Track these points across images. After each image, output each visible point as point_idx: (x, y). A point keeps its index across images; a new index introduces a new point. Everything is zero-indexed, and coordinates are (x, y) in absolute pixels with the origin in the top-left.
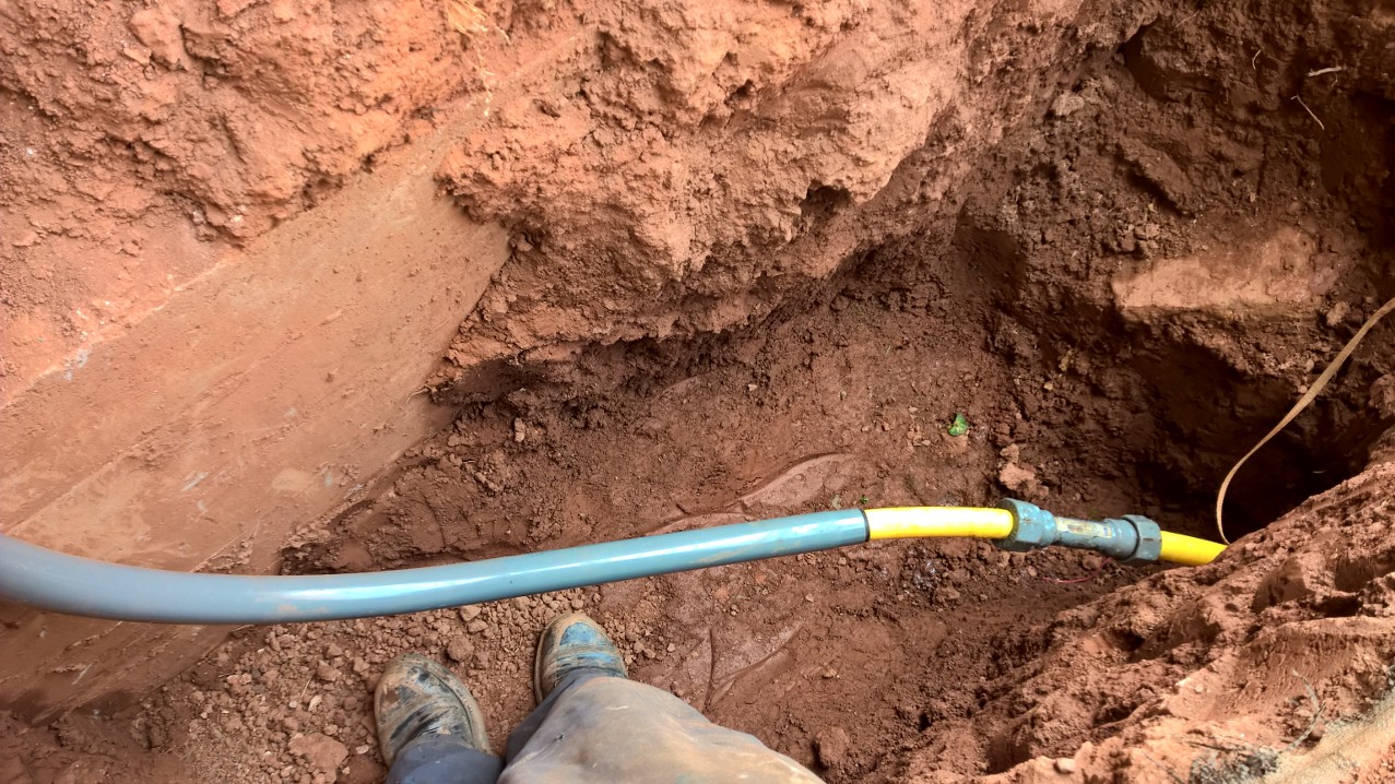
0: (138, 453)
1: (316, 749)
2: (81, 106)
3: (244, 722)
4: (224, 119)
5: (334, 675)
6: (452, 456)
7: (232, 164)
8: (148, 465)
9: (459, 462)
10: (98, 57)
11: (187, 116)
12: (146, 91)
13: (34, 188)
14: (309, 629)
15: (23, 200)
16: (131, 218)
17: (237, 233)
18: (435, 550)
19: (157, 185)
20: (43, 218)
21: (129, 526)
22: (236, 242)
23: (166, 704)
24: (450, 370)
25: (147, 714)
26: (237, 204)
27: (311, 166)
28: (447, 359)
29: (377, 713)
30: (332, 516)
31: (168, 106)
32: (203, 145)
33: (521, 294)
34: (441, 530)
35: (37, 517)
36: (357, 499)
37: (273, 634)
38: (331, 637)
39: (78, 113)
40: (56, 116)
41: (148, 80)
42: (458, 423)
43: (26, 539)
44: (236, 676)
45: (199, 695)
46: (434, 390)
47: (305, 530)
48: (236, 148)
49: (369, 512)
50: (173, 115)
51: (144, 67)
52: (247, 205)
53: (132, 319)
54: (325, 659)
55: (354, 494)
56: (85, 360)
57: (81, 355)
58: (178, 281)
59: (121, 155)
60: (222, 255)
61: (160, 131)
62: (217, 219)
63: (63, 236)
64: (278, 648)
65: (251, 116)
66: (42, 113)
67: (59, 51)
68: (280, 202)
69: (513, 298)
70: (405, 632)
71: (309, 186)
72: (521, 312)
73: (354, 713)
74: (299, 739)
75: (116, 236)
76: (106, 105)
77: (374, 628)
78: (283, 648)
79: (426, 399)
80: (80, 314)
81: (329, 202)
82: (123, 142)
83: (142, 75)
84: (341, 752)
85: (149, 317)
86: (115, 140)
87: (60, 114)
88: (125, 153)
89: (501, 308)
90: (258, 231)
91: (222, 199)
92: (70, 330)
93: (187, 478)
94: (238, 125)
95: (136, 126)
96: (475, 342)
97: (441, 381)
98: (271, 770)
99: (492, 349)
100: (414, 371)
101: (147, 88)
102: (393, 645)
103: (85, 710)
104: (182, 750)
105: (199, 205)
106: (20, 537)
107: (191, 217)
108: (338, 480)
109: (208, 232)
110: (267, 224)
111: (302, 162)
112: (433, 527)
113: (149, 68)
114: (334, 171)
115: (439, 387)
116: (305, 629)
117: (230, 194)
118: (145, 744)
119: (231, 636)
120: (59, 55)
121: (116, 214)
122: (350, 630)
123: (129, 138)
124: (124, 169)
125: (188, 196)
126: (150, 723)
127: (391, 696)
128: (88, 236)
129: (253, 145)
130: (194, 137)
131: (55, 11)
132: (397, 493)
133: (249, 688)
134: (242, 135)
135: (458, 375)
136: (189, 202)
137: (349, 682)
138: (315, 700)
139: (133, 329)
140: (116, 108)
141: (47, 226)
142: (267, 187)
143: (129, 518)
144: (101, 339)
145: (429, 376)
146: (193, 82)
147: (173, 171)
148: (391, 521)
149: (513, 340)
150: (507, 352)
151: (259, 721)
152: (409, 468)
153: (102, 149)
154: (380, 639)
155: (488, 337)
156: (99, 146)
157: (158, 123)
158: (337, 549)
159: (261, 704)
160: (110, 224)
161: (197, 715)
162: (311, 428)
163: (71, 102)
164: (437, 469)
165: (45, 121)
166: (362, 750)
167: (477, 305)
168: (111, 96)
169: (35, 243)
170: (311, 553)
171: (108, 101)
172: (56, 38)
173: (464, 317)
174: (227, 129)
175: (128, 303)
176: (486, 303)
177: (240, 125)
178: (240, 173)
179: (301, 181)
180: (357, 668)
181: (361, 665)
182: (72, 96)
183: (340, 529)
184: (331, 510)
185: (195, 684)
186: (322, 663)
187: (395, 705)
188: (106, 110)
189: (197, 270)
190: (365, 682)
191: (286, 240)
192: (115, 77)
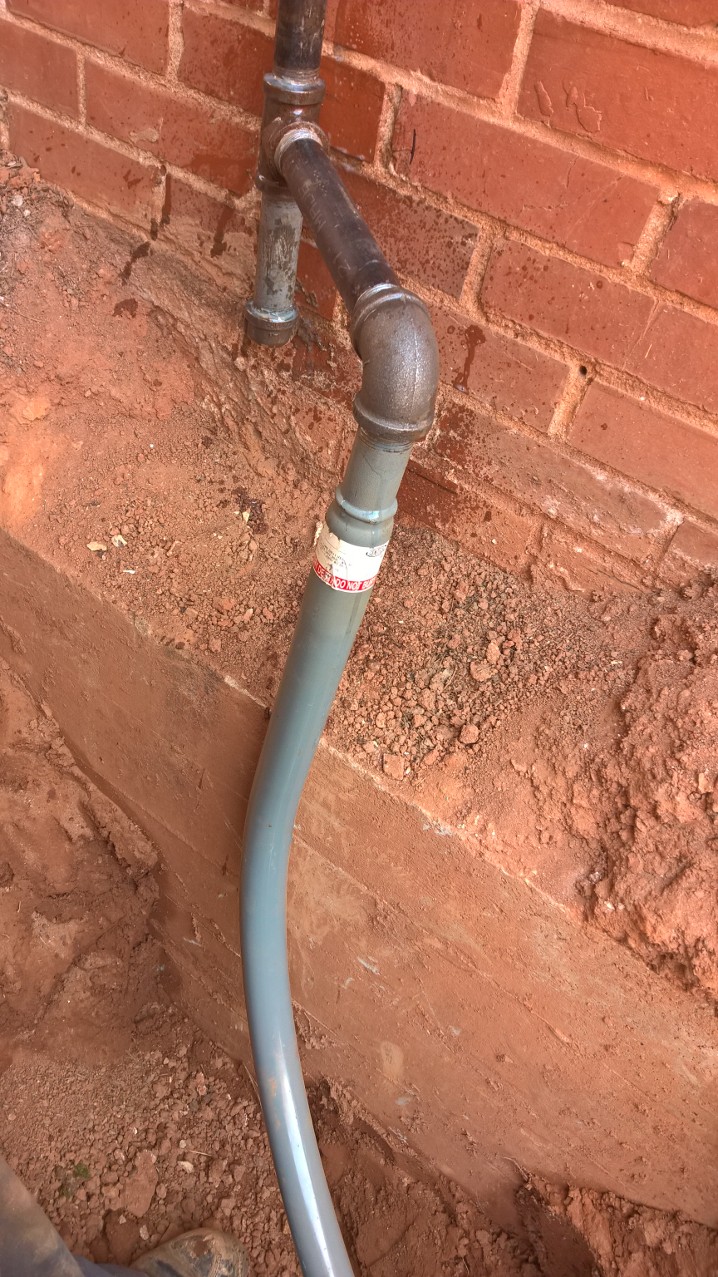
0: (380, 906)
1: (142, 1178)
2: (639, 762)
3: (163, 1100)
4: (690, 865)
5: (215, 1178)
6: (466, 1241)
7: (653, 885)
8: (372, 919)
9: (463, 1252)
10: (685, 758)
11: (675, 837)
12: (678, 799)
13: (560, 757)
14: (255, 1139)
15: (548, 754)
16: (569, 829)
17: (597, 910)
18: (360, 1254)
19: (605, 837)
20: (540, 771)
21: (318, 927)
22: (588, 912)
23: (174, 1025)
24: (557, 1197)
25: (163, 1013)
26: (622, 901)
27: (691, 951)
28: (567, 1190)
29: (183, 1236)
30: (369, 1119)
31: (676, 819)
32: (658, 858)
33: (679, 1257)
34: (384, 1255)
35: (311, 851)
36: (391, 1142)
37: (245, 1103)
38: (252, 1165)
39: (632, 763)
40: (622, 751)
41: (688, 798)
42: (504, 1236)
43: (292, 851)
44: (203, 1081)
45: (183, 1051)
46: (529, 1187)
47: (348, 1096)
48: (671, 883)
49: (382, 1162)
50: (670, 826)
51: (697, 791)
52: (625, 909)
53: (488, 855)
54: (229, 1165)
55: (395, 1136)
56: (443, 833)
57: (446, 829)
58: (534, 879)
59: (617, 803)
60: (572, 906)
61: (651, 822)
62: (601, 890)
63: (533, 789)
64: (233, 1114)
65: (705, 885)
66: (618, 742)
67: (673, 736)
68: (643, 937)
69: (668, 1249)
70: (268, 1247)
71: (672, 958)
72: (657, 1266)
73: (179, 1212)
74: (150, 1158)
75: (549, 824)
76: (650, 777)
77: (267, 1209)
78: (234, 1117)
79: (517, 1182)
80: (477, 819)
81: (666, 984)
82: (628, 800)
83: (689, 792)
84: (139, 1208)
85: (494, 867)
86: (625, 794)
87: (625, 753)
88: (620, 805)
89: (651, 1235)
90: (608, 928)
91: (621, 887)
92: (460, 816)
93: (370, 958)
94: (690, 879)
95: (645, 803)
96: (599, 1218)
97: (542, 1192)
98: (120, 1138)
99: (601, 1241)
100: (541, 1154)
101: (681, 798)
102: (253, 1238)
103: (164, 957)
104: (135, 1050)
105: (605, 875)
106: (293, 845)
107: (592, 871)
108: (405, 1112)
109: (586, 888)
110: (616, 933)
111: (690, 941)
112: (384, 1245)
113: (698, 796)
114: (698, 972)
115: (534, 1191)
116: (255, 1134)
117: (628, 891)
118: (138, 1018)
119: (239, 1064)
120: (670, 736)
121: (567, 817)
122: (261, 1183)
123: (633, 802)
124: (606, 810)
125: (609, 863)
126: (156, 1016)
127: (202, 1247)
128: (541, 804)
129: (681, 895)
130: (661, 848)
131: (702, 722)
132: (408, 1187)
133: (194, 1095)
134: (684, 884)
135: (555, 1210)
136: (604, 866)
137: (209, 1199)
138: (188, 1166)
139: (480, 859)
140: (651, 784)
141: (535, 775)
142: (651, 919)
143: (325, 924)
144: (463, 839)
145: (542, 1175)
146: (707, 831)
147: (623, 845)
148: (378, 1192)
149: (621, 1266)
150: (604, 1262)
151: (164, 1114)
152: (438, 1192)
153: (614, 788)
154: (257, 1220)
155: (611, 1233)
156: (615, 785)
157: (657, 818)
158: (337, 1140)
159: (181, 1111)
160: (557, 815)
161: (165, 1055)
162: (447, 1059)
163: (639, 755)
164: (447, 1227)
165: (614, 747)
166: (143, 1233)
167: (640, 1205)
168: (659, 778)
169: (518, 773)
170: (329, 1111)
171: (654, 777)
172: (681, 730)
173: (621, 1193)
174: (683, 871)
175: (499, 848)
176: (648, 1215)
177: (693, 879)
178: (650, 894)
179: (673, 946)
180: (224, 1202)
181: (228, 1205)
182: (643, 754)
183: (357, 1135)
184: (374, 1117)
185: (193, 1045)
186: (225, 1163)
187: (192, 1254)
188: (646, 779)
189: (549, 890)
190: (212, 1215)
191: (612, 957)
192: (675, 774)
